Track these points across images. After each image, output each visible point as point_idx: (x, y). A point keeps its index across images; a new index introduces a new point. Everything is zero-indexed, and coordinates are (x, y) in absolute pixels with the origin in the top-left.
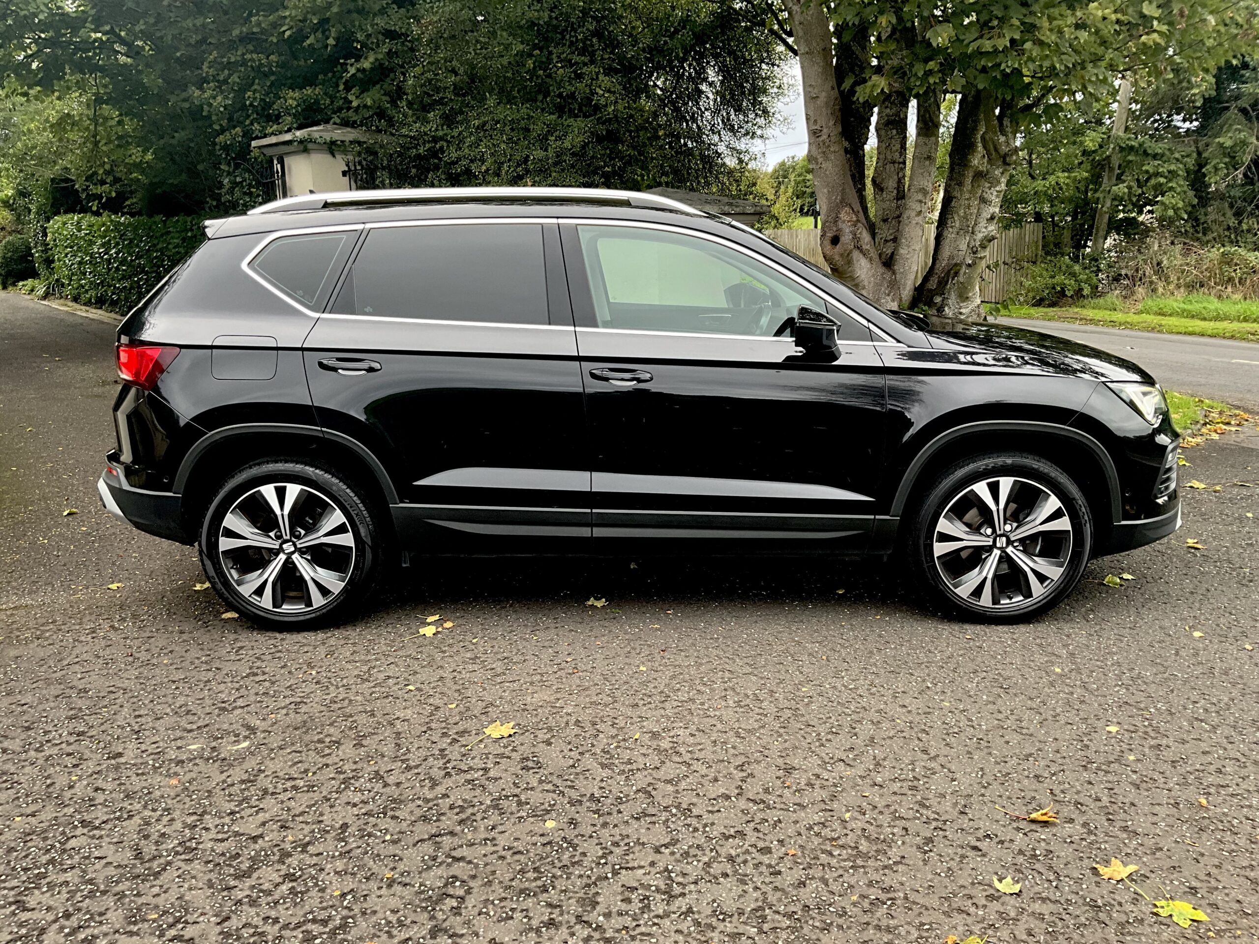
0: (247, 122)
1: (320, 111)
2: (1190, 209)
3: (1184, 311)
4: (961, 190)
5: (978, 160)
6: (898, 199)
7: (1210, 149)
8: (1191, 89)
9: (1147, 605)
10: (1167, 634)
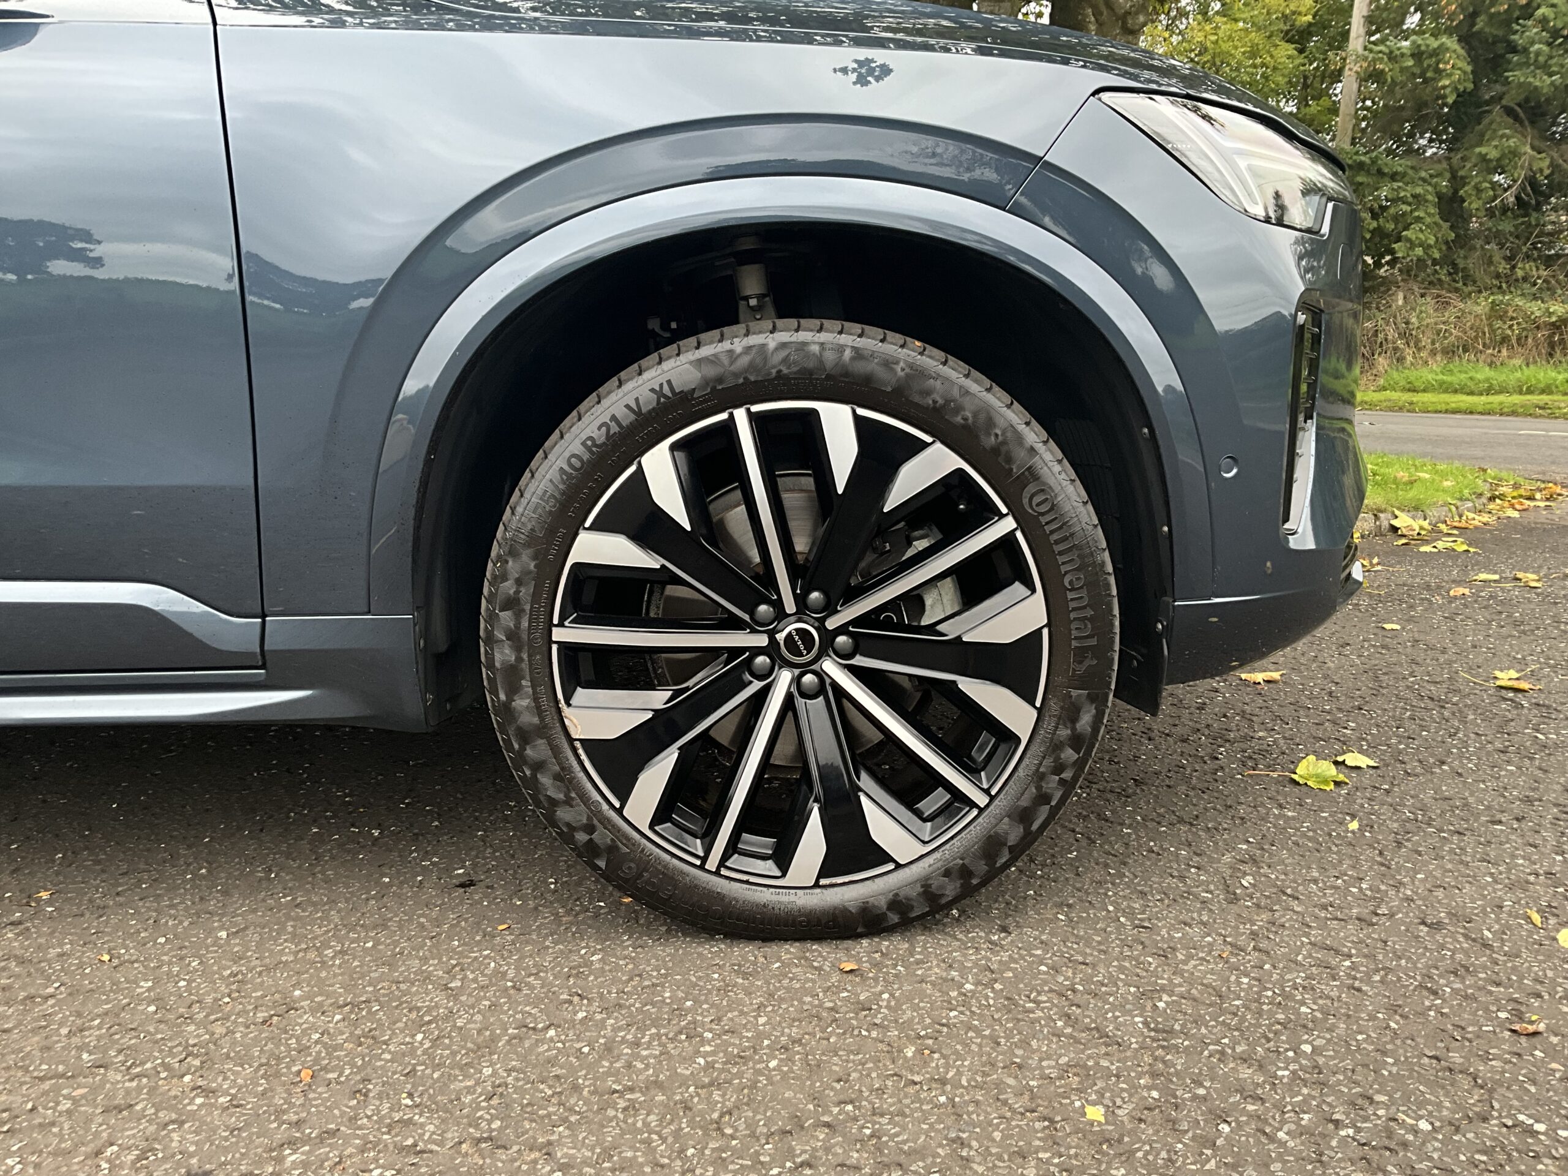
2: (1444, 248)
3: (1441, 383)
7: (1468, 165)
8: (1440, 80)
9: (1408, 840)
10: (1474, 940)
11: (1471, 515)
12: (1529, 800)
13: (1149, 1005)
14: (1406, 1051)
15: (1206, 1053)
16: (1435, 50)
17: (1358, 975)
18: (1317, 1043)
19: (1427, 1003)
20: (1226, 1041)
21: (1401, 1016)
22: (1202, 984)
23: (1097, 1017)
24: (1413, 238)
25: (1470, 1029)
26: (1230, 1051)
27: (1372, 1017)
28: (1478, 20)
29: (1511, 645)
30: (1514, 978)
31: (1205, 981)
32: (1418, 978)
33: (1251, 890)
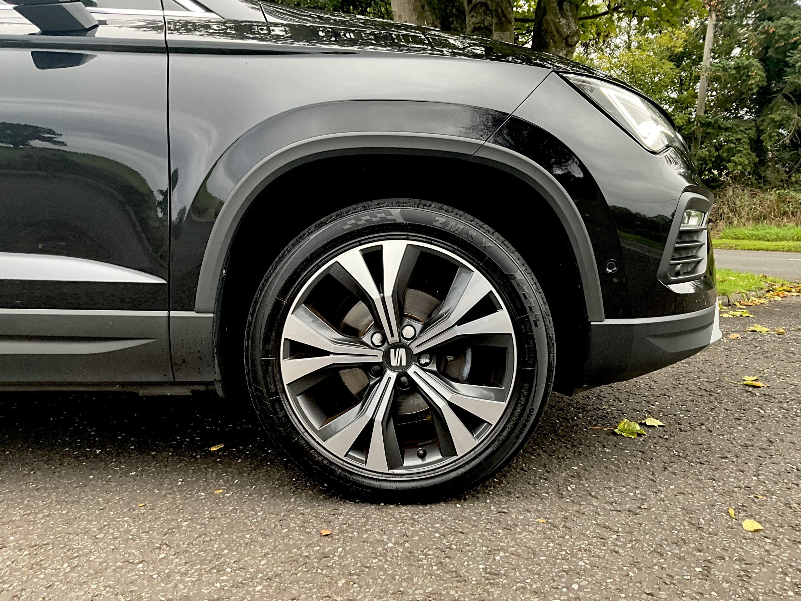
2: (753, 166)
3: (753, 235)
7: (765, 124)
8: (749, 81)
9: (671, 467)
10: (693, 524)
11: (754, 299)
12: (746, 446)
13: (491, 558)
14: (634, 590)
15: (514, 588)
16: (746, 65)
17: (619, 544)
18: (584, 583)
19: (655, 561)
20: (529, 581)
21: (638, 568)
22: (526, 547)
23: (457, 564)
24: (737, 160)
25: (676, 577)
26: (529, 587)
27: (620, 569)
28: (769, 50)
29: (758, 364)
30: (711, 547)
31: (528, 545)
32: (654, 546)
33: (572, 493)
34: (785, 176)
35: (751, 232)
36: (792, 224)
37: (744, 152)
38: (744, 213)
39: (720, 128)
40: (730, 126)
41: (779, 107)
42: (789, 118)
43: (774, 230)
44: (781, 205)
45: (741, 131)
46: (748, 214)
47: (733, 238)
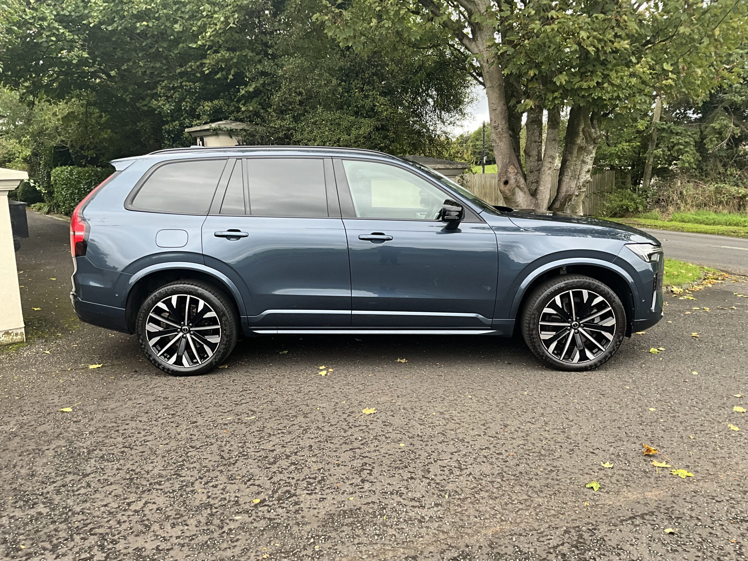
0: (182, 118)
1: (222, 112)
2: (697, 163)
3: (695, 219)
4: (572, 157)
5: (580, 141)
6: (538, 161)
7: (707, 130)
9: (671, 361)
11: (696, 286)
13: (632, 379)
14: (669, 383)
15: (641, 383)
23: (624, 380)
24: (685, 159)
25: (678, 381)
29: (697, 327)
30: (685, 377)
31: (639, 376)
34: (722, 170)
35: (695, 217)
36: (725, 212)
37: (691, 152)
38: (689, 201)
39: (672, 132)
40: (680, 131)
41: (718, 117)
42: (726, 126)
43: (712, 216)
44: (718, 196)
45: (689, 136)
46: (692, 202)
47: (680, 221)
